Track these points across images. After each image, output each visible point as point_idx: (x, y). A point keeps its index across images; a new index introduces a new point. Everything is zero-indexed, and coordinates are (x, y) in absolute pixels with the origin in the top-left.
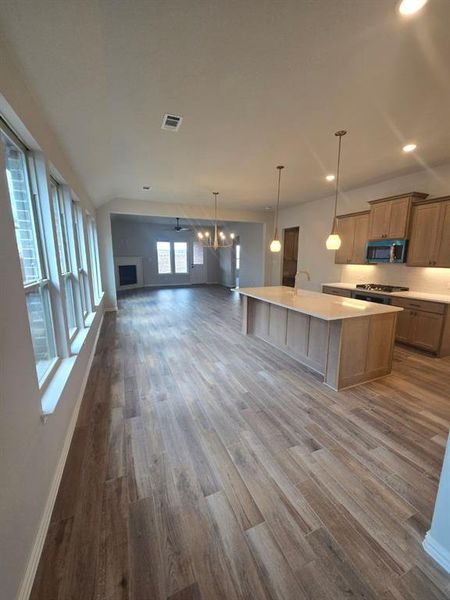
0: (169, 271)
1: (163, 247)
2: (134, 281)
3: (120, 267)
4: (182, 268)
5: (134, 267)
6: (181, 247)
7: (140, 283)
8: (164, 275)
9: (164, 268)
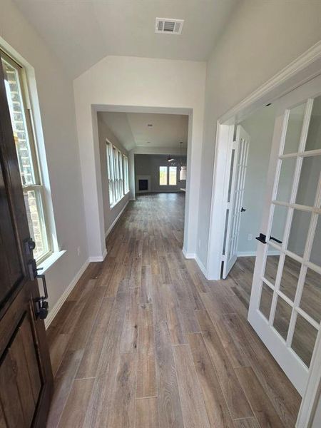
0: (166, 184)
1: (163, 170)
2: (146, 189)
3: (140, 181)
4: (173, 182)
5: (147, 181)
6: (173, 170)
7: (149, 190)
8: (163, 186)
9: (163, 182)
